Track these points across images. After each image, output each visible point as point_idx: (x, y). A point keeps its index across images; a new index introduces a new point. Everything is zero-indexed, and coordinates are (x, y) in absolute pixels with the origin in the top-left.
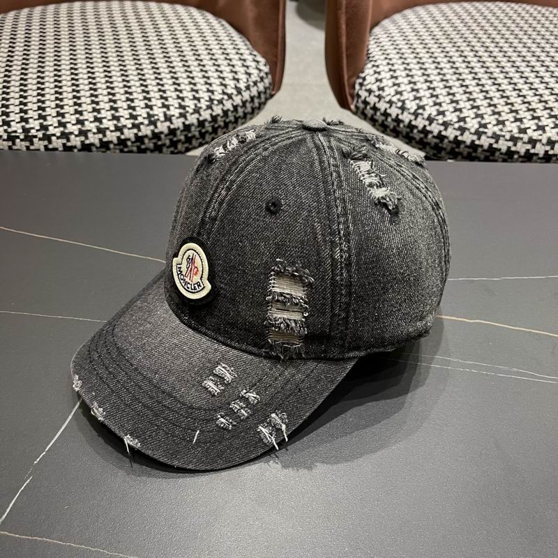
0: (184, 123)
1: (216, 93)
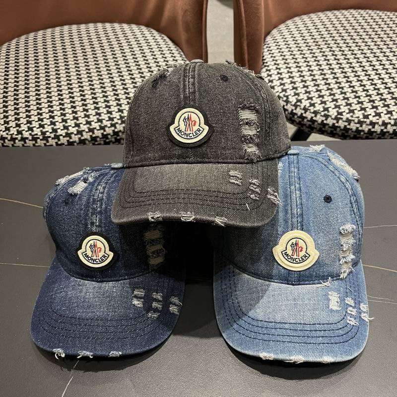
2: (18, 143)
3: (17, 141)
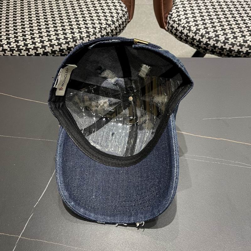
1: (103, 24)
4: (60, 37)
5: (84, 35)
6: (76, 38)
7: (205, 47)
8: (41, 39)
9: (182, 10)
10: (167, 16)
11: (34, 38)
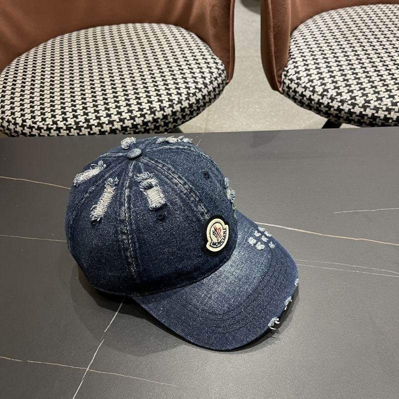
0: (172, 111)
1: (191, 89)
2: (53, 133)
3: (52, 131)
4: (133, 108)
5: (166, 104)
6: (155, 109)
7: (336, 114)
8: (107, 111)
9: (303, 65)
10: (282, 74)
11: (97, 112)
